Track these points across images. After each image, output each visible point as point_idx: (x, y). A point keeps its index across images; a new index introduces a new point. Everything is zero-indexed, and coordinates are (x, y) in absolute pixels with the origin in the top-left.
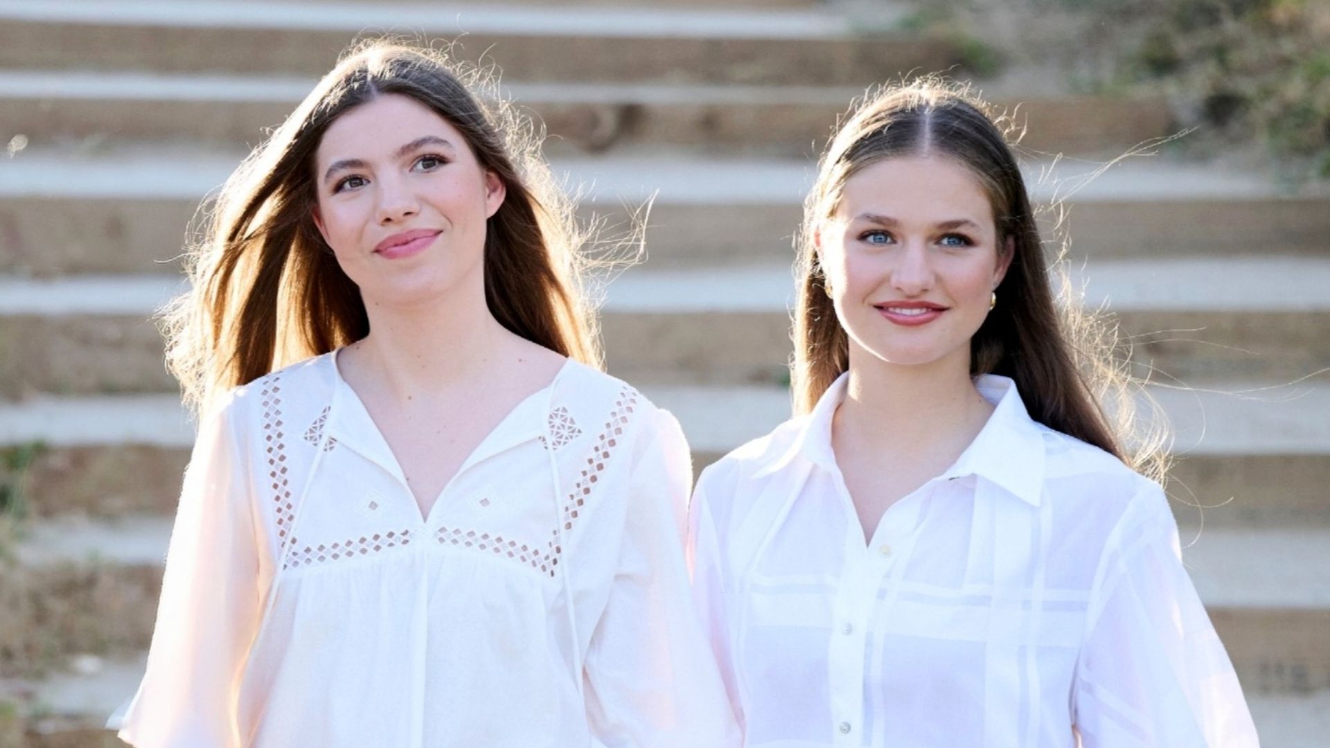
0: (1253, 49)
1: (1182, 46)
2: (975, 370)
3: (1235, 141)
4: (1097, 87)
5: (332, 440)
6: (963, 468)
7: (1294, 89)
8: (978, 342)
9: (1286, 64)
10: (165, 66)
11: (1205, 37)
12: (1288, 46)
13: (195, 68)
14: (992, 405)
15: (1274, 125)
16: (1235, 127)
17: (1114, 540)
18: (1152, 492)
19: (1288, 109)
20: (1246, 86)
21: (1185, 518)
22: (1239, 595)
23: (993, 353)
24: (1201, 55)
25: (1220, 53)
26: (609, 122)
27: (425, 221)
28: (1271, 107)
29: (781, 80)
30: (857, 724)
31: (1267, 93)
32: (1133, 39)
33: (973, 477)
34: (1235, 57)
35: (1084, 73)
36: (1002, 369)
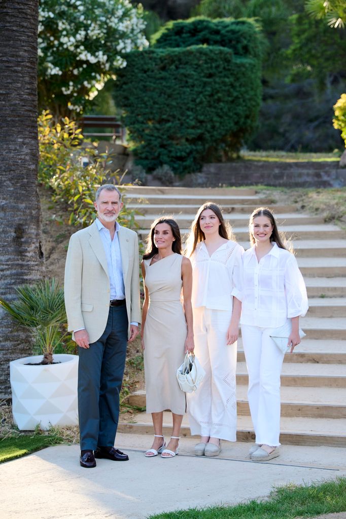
0: (306, 200)
1: (298, 200)
2: (270, 241)
3: (305, 211)
4: (288, 205)
5: (201, 249)
6: (269, 254)
7: (311, 205)
8: (270, 238)
9: (310, 202)
10: (177, 204)
11: (301, 199)
12: (310, 200)
13: (180, 204)
14: (273, 245)
15: (309, 209)
16: (304, 209)
17: (287, 261)
18: (292, 255)
19: (311, 207)
20: (305, 204)
21: (296, 256)
22: (303, 266)
23: (272, 239)
24: (300, 201)
25: (303, 200)
26: (230, 209)
27: (211, 225)
28: (309, 207)
29: (251, 204)
30: (258, 285)
31: (308, 205)
32: (293, 199)
33: (271, 255)
34: (304, 201)
35: (287, 203)
36: (274, 241)
